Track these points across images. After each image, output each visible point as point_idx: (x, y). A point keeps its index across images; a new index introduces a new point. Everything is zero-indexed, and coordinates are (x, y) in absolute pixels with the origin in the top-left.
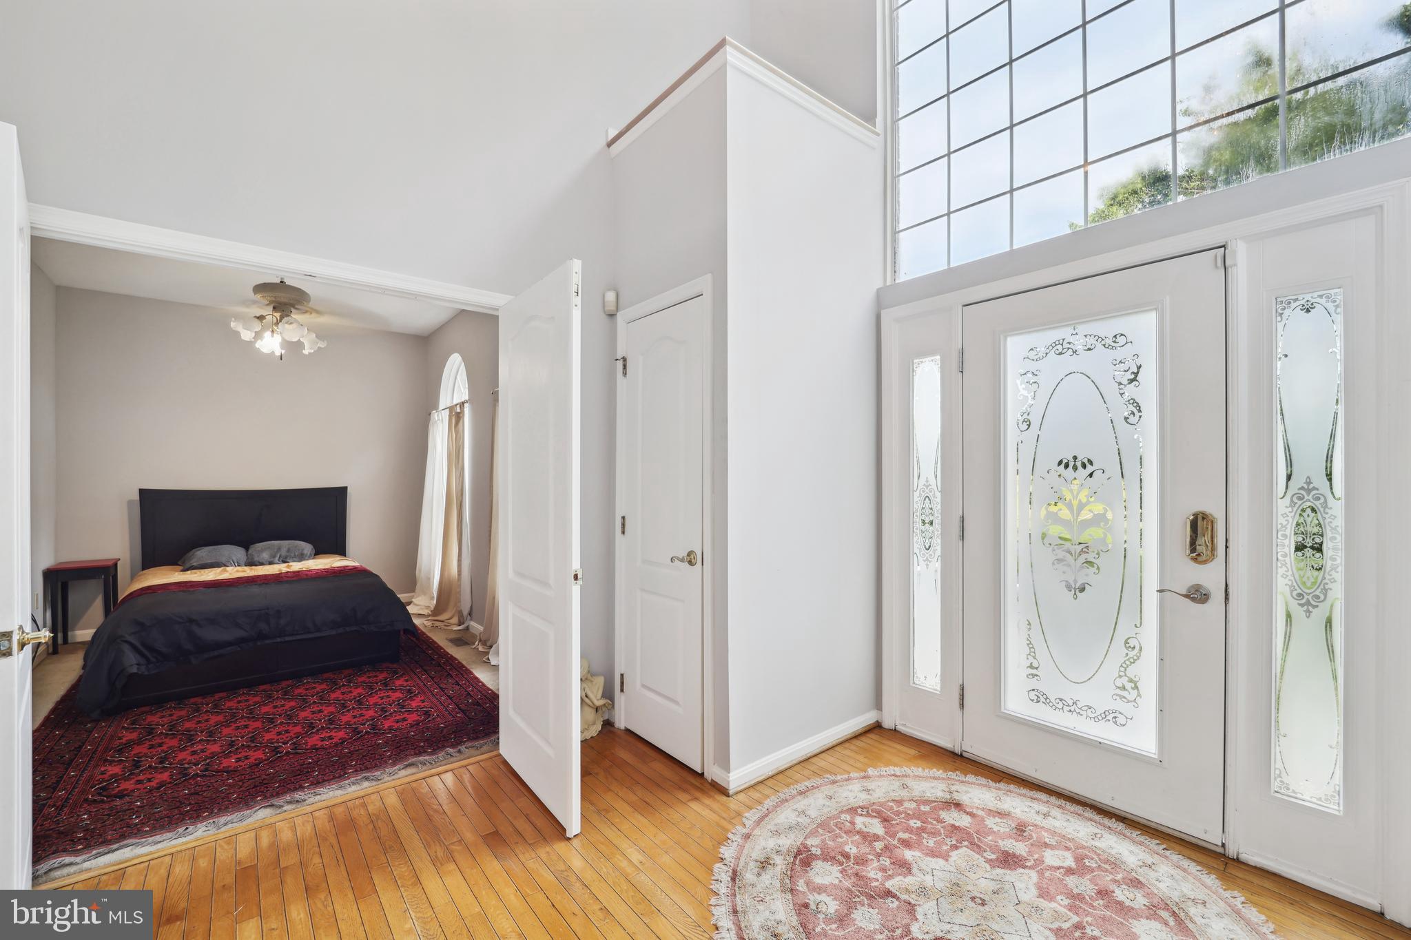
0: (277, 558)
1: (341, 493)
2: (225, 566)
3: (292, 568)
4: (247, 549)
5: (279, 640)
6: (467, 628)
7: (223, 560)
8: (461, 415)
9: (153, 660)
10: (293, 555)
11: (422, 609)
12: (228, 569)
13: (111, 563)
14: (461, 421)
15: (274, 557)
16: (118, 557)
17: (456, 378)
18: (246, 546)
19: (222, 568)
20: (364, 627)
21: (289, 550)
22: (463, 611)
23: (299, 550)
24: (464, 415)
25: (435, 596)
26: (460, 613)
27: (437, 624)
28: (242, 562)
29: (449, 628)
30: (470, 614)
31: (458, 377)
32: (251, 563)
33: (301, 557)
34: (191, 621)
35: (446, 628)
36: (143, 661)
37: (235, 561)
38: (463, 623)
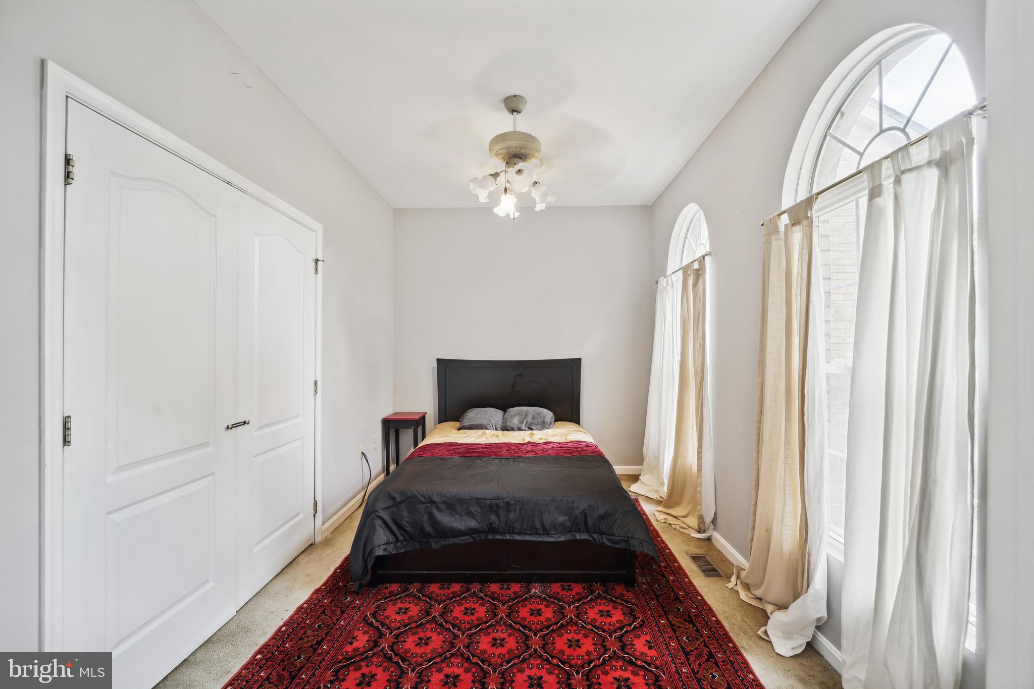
0: (524, 424)
1: (575, 364)
2: (487, 429)
3: (534, 437)
4: (505, 411)
5: (508, 537)
6: (709, 539)
7: (484, 422)
8: (701, 272)
9: (401, 538)
10: (536, 422)
11: (650, 491)
12: (487, 431)
13: (417, 417)
14: (701, 280)
15: (522, 423)
16: (424, 411)
17: (686, 237)
18: (504, 409)
19: (483, 430)
20: (595, 536)
21: (533, 418)
22: (705, 517)
23: (541, 418)
24: (704, 272)
25: (666, 482)
26: (701, 518)
27: (671, 520)
28: (499, 427)
29: (685, 531)
30: (714, 522)
31: (688, 236)
32: (505, 428)
33: (543, 425)
34: (432, 502)
35: (682, 530)
36: (392, 539)
37: (494, 425)
38: (704, 532)
